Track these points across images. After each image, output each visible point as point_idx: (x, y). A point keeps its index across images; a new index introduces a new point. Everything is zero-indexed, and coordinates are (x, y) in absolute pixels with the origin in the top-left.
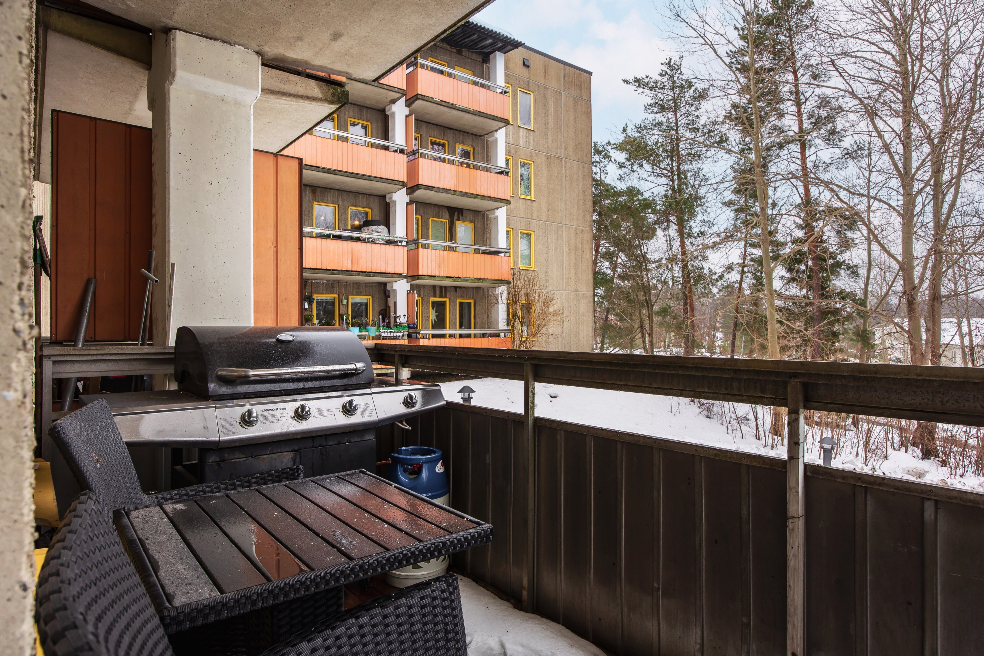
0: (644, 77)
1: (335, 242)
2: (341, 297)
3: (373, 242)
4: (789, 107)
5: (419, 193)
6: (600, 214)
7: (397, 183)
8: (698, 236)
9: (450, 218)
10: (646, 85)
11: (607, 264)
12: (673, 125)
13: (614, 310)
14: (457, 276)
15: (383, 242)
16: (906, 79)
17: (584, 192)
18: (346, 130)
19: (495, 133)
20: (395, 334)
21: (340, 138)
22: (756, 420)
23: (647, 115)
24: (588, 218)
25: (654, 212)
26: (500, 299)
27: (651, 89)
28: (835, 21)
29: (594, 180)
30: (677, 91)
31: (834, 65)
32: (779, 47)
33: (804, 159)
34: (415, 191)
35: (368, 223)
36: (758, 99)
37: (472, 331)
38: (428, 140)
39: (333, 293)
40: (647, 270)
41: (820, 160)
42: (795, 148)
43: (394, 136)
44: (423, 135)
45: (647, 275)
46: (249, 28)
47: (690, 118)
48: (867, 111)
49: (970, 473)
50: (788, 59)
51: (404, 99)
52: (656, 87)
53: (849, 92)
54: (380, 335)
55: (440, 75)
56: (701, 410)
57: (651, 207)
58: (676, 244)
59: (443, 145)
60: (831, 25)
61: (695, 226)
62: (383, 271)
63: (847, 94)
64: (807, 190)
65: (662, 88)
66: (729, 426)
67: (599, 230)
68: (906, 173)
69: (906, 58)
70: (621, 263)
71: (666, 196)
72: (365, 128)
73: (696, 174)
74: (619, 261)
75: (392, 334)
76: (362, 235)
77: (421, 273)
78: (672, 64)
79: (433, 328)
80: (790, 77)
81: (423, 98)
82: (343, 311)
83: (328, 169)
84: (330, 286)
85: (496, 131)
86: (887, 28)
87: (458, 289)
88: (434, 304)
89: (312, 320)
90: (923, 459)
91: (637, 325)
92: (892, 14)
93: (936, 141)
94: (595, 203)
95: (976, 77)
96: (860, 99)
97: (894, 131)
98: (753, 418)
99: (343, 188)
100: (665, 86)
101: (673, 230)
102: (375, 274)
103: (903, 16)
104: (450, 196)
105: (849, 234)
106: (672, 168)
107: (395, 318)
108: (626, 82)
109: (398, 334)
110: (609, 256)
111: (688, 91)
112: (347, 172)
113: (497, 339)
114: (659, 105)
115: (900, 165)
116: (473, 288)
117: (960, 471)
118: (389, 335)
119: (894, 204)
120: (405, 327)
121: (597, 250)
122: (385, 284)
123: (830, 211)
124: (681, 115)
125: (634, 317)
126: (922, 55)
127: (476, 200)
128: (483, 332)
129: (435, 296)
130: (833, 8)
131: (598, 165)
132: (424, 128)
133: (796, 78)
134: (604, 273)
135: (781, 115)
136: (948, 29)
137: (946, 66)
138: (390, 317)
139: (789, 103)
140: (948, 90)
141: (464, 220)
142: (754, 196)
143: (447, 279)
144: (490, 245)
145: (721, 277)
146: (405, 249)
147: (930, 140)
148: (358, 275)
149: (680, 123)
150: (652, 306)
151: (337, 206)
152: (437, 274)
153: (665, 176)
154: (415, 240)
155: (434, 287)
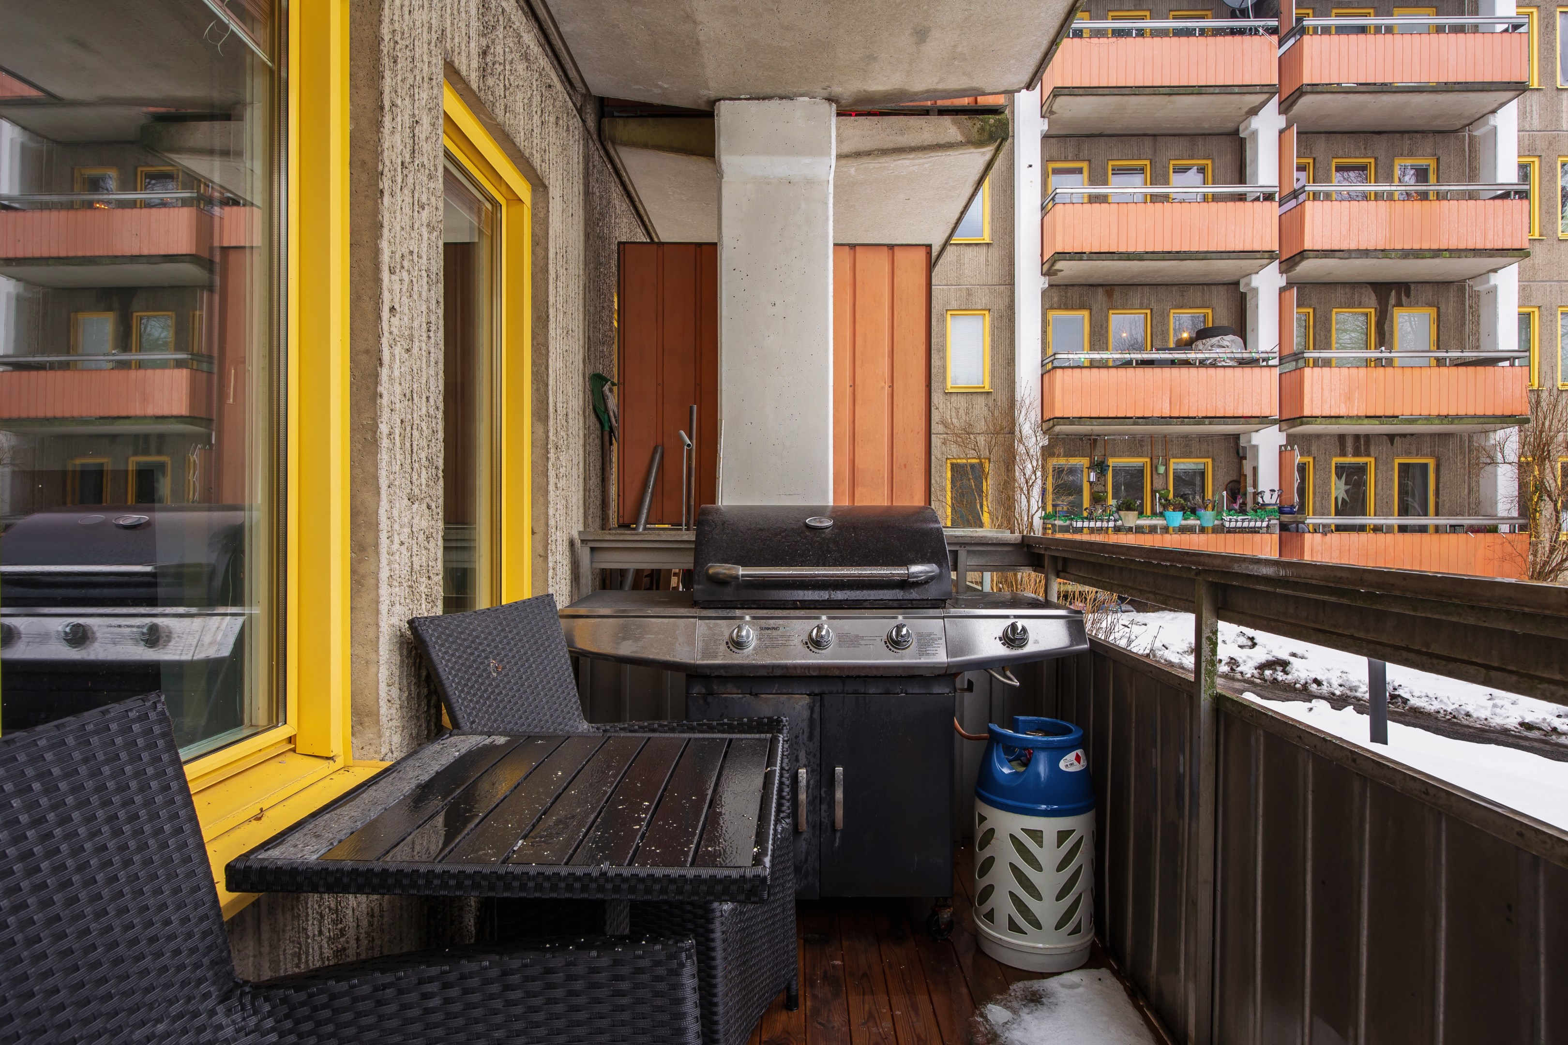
1: (1140, 371)
2: (1155, 461)
3: (1214, 365)
5: (1307, 267)
7: (1258, 255)
9: (1380, 303)
14: (1389, 413)
15: (1231, 364)
18: (1166, 182)
19: (1491, 117)
20: (1252, 524)
21: (1155, 198)
26: (1499, 456)
34: (1297, 264)
35: (1203, 334)
37: (1430, 521)
38: (1329, 165)
39: (1141, 456)
43: (1255, 173)
44: (1320, 158)
46: (799, 67)
51: (1276, 99)
54: (1223, 525)
55: (1362, 37)
59: (1363, 168)
62: (1229, 414)
72: (1202, 170)
75: (1246, 524)
76: (1191, 355)
77: (1307, 412)
79: (1337, 513)
81: (1315, 89)
82: (1158, 484)
83: (1128, 253)
84: (1136, 445)
85: (1494, 112)
87: (1396, 439)
88: (1341, 470)
89: (1105, 500)
99: (1158, 280)
102: (1213, 419)
104: (1375, 261)
107: (1256, 494)
109: (1258, 524)
112: (1163, 252)
113: (1489, 537)
116: (1432, 435)
118: (1239, 524)
120: (1274, 511)
122: (1236, 437)
127: (1437, 261)
128: (1453, 522)
129: (1343, 454)
132: (1320, 145)
138: (1245, 494)
141: (1416, 304)
143: (1366, 421)
144: (1478, 347)
146: (1277, 371)
148: (1182, 424)
151: (1149, 312)
152: (1343, 412)
154: (1295, 354)
155: (1342, 438)
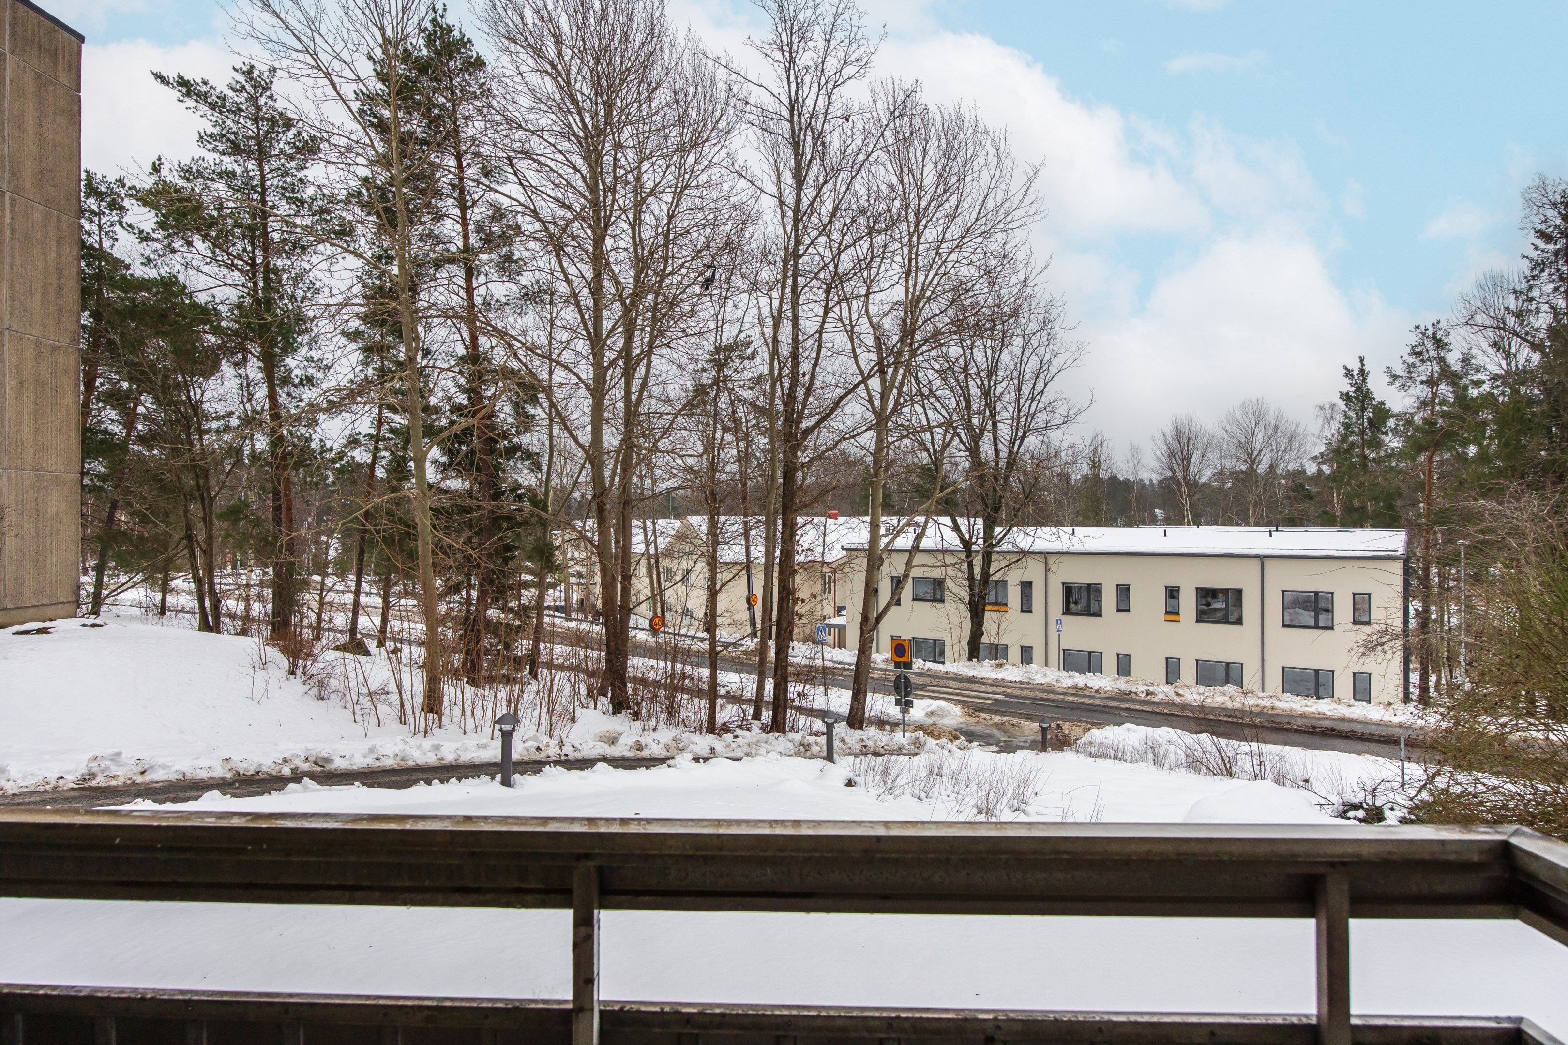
0: (199, 81)
4: (449, 205)
6: (96, 315)
8: (301, 383)
10: (202, 97)
11: (113, 414)
12: (255, 183)
13: (129, 504)
16: (597, 212)
17: (59, 269)
22: (400, 693)
23: (203, 152)
24: (69, 324)
25: (217, 330)
27: (213, 106)
28: (514, 102)
29: (83, 245)
30: (265, 126)
31: (512, 165)
32: (436, 112)
33: (469, 290)
36: (405, 182)
40: (202, 433)
41: (492, 296)
42: (457, 271)
45: (201, 439)
47: (289, 179)
48: (552, 242)
49: (662, 724)
50: (448, 134)
52: (224, 106)
53: (531, 211)
56: (308, 687)
57: (210, 322)
58: (261, 392)
60: (508, 106)
61: (294, 364)
63: (527, 211)
64: (474, 339)
65: (234, 113)
66: (357, 707)
67: (95, 346)
68: (596, 336)
69: (597, 185)
70: (144, 415)
71: (240, 306)
73: (298, 279)
74: (141, 409)
78: (255, 75)
80: (452, 162)
86: (577, 137)
90: (614, 713)
91: (178, 535)
92: (582, 120)
93: (628, 301)
94: (85, 292)
95: (668, 230)
96: (543, 223)
97: (583, 277)
98: (395, 690)
100: (241, 110)
101: (254, 369)
103: (596, 127)
105: (530, 410)
106: (253, 259)
108: (161, 78)
110: (115, 398)
111: (284, 133)
114: (228, 140)
115: (590, 324)
117: (653, 723)
119: (584, 377)
121: (90, 385)
123: (507, 373)
124: (271, 171)
125: (172, 518)
126: (615, 186)
130: (511, 84)
131: (96, 219)
133: (460, 166)
134: (106, 432)
135: (438, 217)
136: (641, 162)
137: (639, 206)
139: (450, 201)
140: (641, 239)
142: (397, 332)
145: (341, 456)
147: (622, 300)
149: (268, 183)
150: (212, 500)
153: (241, 271)
